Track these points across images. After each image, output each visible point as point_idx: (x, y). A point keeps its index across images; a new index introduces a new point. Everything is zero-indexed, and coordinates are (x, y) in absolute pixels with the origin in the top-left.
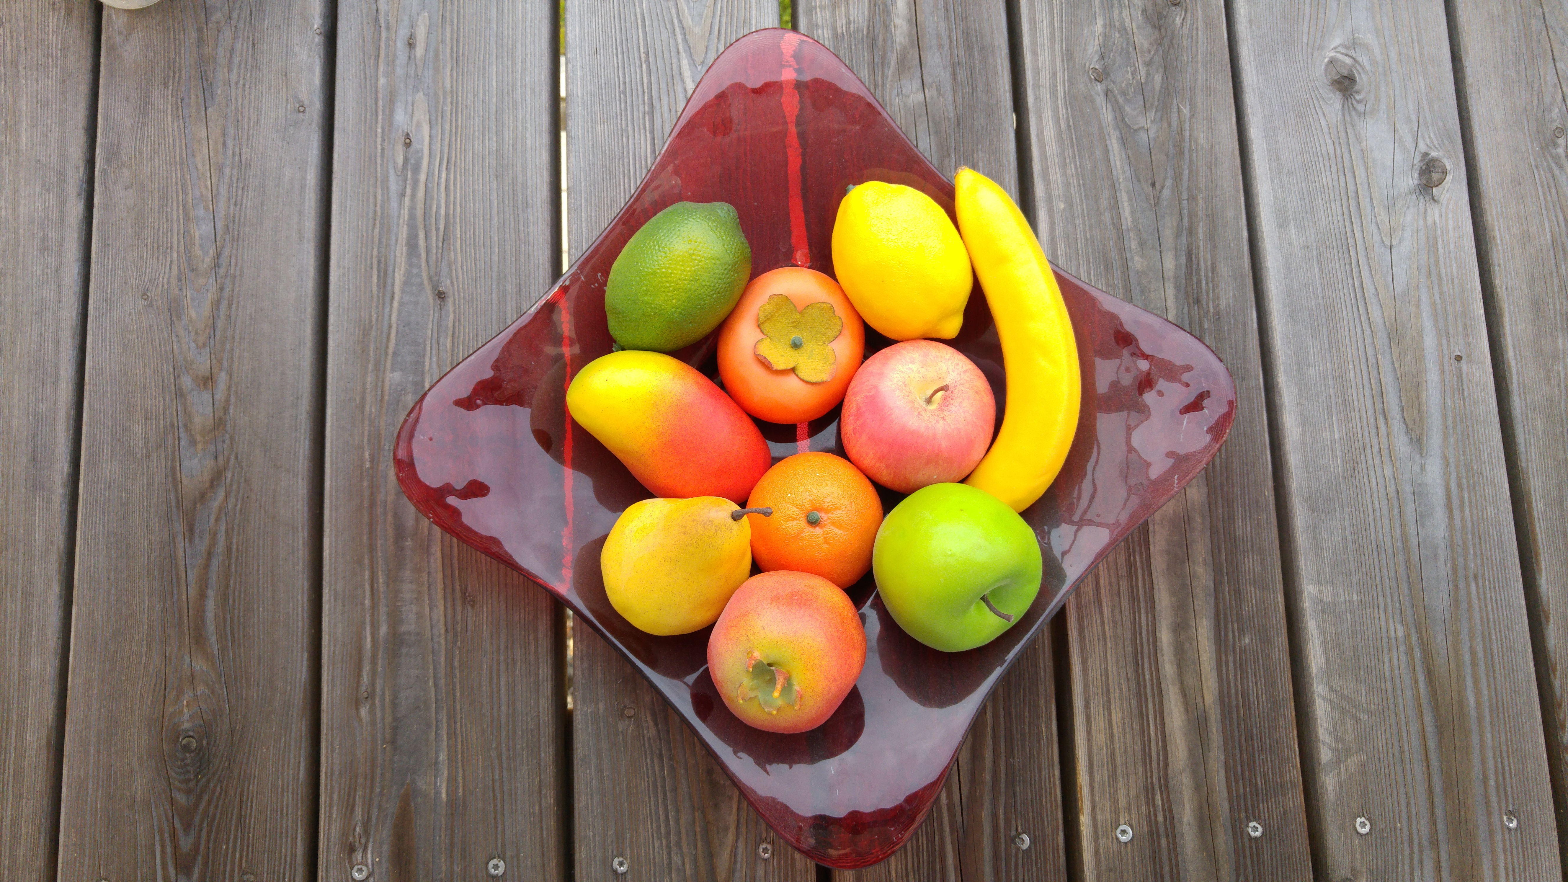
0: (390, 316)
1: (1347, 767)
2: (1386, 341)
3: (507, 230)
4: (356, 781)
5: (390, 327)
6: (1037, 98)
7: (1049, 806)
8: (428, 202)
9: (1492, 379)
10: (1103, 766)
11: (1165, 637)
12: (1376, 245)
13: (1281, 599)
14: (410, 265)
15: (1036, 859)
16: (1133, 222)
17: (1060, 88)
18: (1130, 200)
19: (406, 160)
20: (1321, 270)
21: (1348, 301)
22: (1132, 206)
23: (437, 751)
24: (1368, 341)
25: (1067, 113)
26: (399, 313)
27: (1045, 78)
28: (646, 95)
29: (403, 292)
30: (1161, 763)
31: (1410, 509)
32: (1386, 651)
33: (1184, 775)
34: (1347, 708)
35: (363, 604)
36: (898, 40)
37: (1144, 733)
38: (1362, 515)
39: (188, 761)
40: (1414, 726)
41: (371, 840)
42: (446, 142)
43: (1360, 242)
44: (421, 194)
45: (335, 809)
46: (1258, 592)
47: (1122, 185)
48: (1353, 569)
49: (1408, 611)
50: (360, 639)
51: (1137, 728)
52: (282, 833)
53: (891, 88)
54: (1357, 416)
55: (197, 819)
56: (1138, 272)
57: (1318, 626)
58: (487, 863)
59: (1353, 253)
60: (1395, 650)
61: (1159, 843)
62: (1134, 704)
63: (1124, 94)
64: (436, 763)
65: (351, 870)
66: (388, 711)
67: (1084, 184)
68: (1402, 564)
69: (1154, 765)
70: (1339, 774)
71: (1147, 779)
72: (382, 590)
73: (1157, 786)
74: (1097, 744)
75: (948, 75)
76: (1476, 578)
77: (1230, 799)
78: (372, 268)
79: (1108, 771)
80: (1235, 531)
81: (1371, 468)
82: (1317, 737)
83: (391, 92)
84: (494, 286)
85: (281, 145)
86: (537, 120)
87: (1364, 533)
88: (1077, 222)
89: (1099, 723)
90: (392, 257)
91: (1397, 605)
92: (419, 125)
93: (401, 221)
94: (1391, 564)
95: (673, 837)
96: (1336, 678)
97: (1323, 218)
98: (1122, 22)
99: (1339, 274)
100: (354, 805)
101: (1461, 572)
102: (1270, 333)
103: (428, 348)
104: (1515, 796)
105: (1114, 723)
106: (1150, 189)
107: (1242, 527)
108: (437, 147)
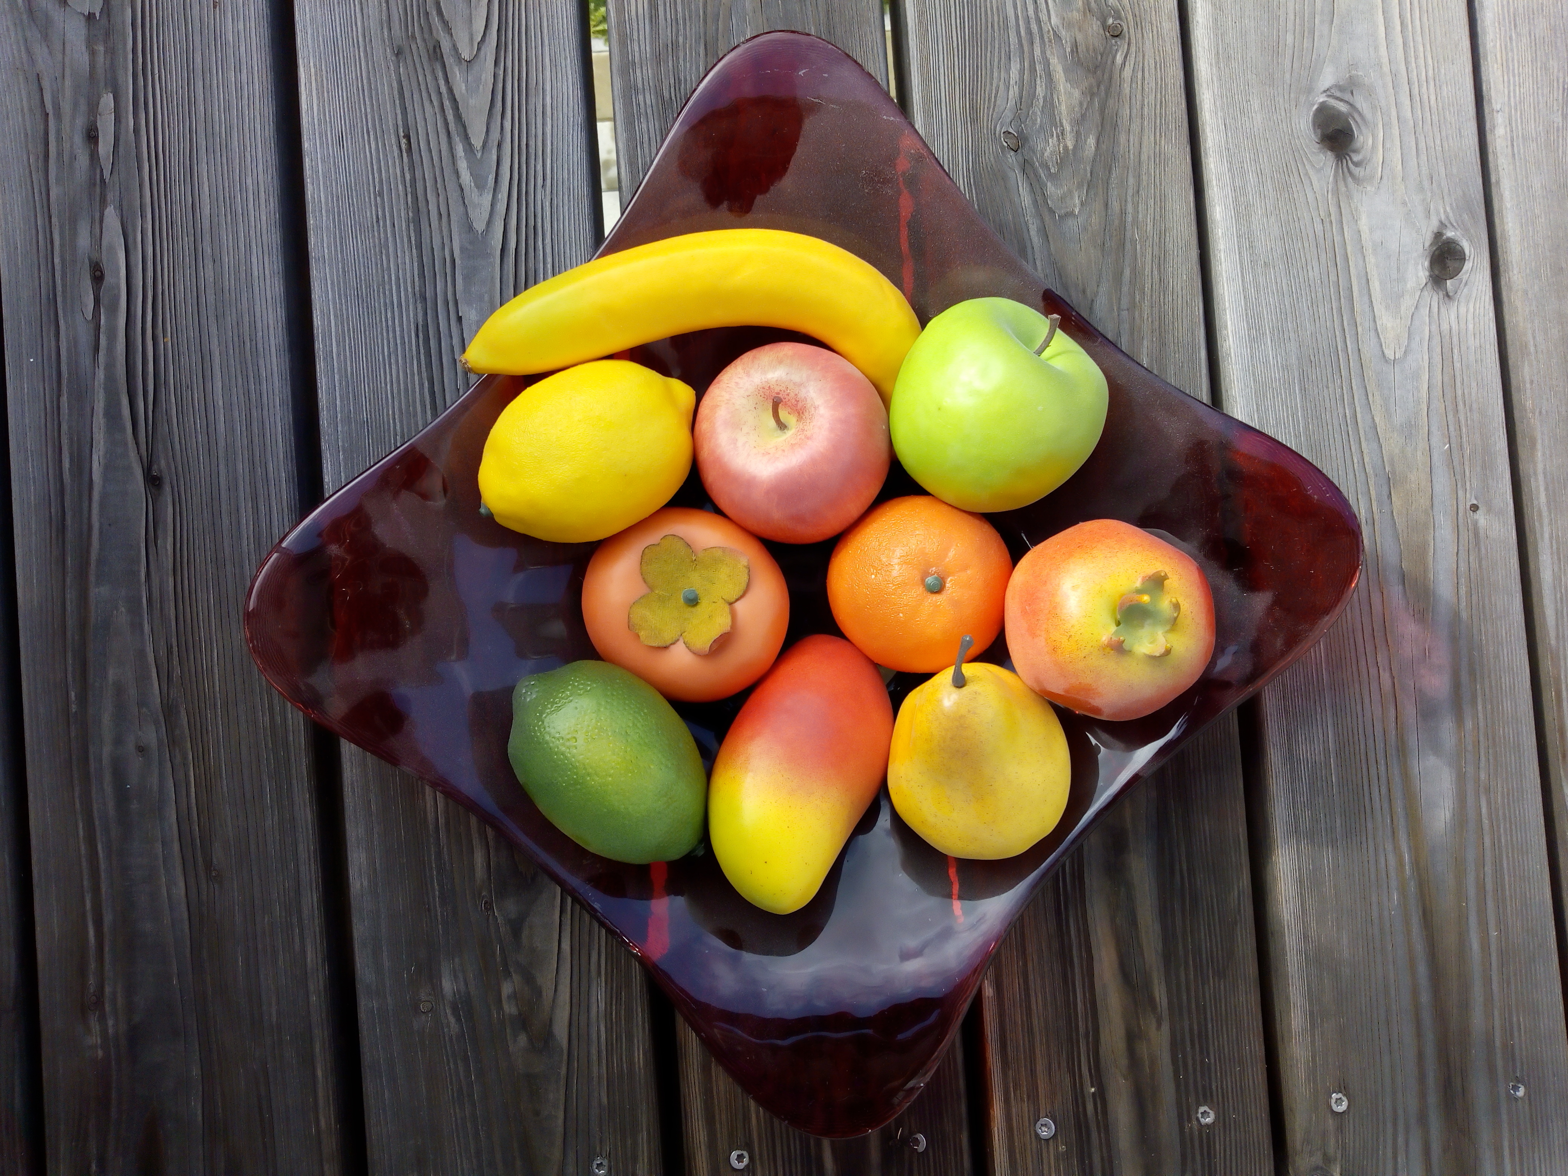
1: (1323, 1033)
2: (1385, 488)
3: (234, 390)
5: (91, 525)
7: (949, 1098)
9: (1514, 533)
10: (1018, 1048)
14: (112, 442)
15: (935, 1163)
19: (98, 301)
21: (1337, 437)
24: (1362, 489)
26: (102, 507)
29: (104, 478)
30: (1091, 1040)
37: (1069, 1004)
43: (1353, 355)
44: (120, 347)
50: (82, 935)
61: (1088, 1136)
62: (1056, 964)
63: (1047, 166)
66: (122, 1018)
70: (1313, 1042)
71: (1073, 1058)
77: (1176, 1079)
81: (1362, 656)
92: (111, 251)
93: (96, 384)
105: (1032, 992)
106: (1078, 298)
108: (137, 282)
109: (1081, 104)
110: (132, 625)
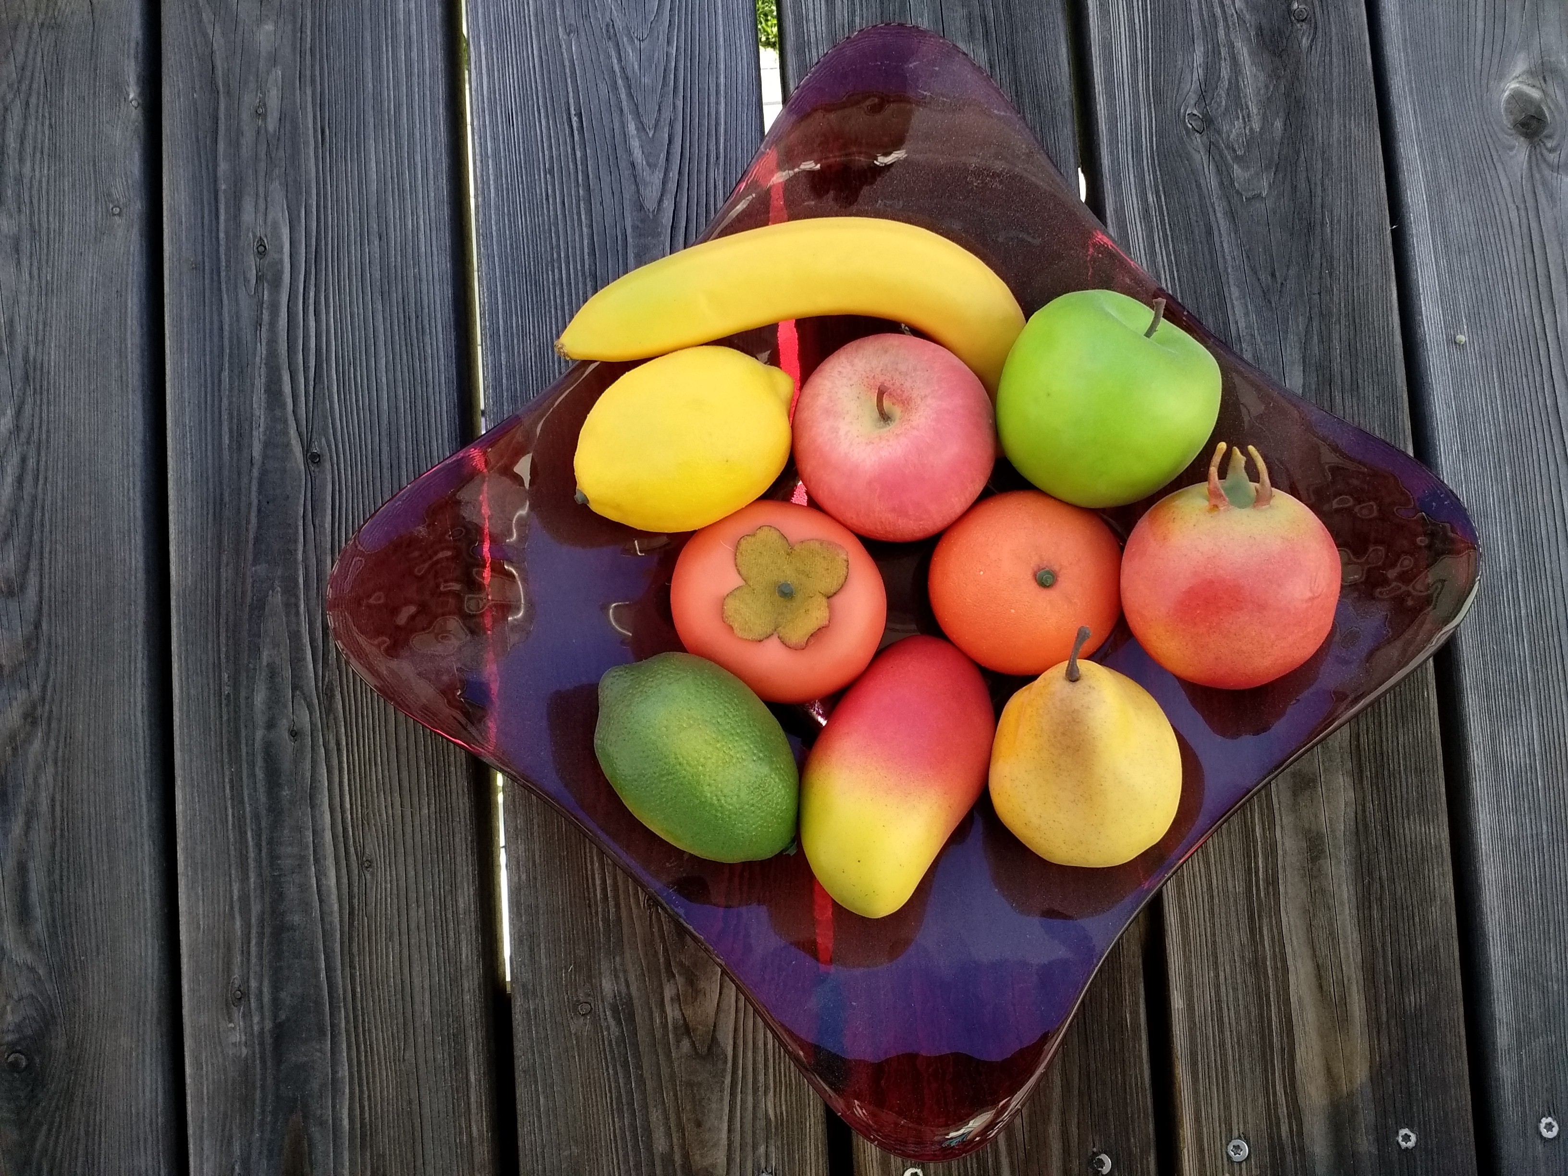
0: (249, 490)
1: (1529, 1053)
3: (398, 368)
5: (249, 504)
7: (1138, 1114)
8: (293, 333)
10: (1209, 1065)
11: (1290, 886)
13: (1445, 834)
14: (273, 419)
16: (1245, 326)
17: (1145, 143)
19: (261, 275)
23: (335, 1065)
25: (1155, 177)
26: (261, 483)
29: (265, 456)
30: (1286, 1056)
37: (1263, 1017)
39: (17, 1084)
42: (314, 249)
43: (1554, 345)
44: (282, 322)
46: (1413, 827)
47: (1230, 276)
51: (1254, 1010)
54: (1550, 584)
61: (1283, 1160)
63: (1233, 149)
64: (334, 1081)
66: (268, 1012)
67: (1179, 277)
69: (1277, 1058)
70: (1520, 1063)
72: (252, 854)
73: (1280, 1088)
74: (1201, 1035)
77: (1375, 1099)
78: (221, 425)
79: (1217, 1070)
82: (1493, 1015)
83: (236, 181)
84: (384, 444)
89: (1205, 1006)
90: (248, 409)
92: (275, 226)
93: (258, 359)
100: (230, 1139)
103: (301, 530)
108: (302, 256)
109: (1267, 87)
110: (287, 605)
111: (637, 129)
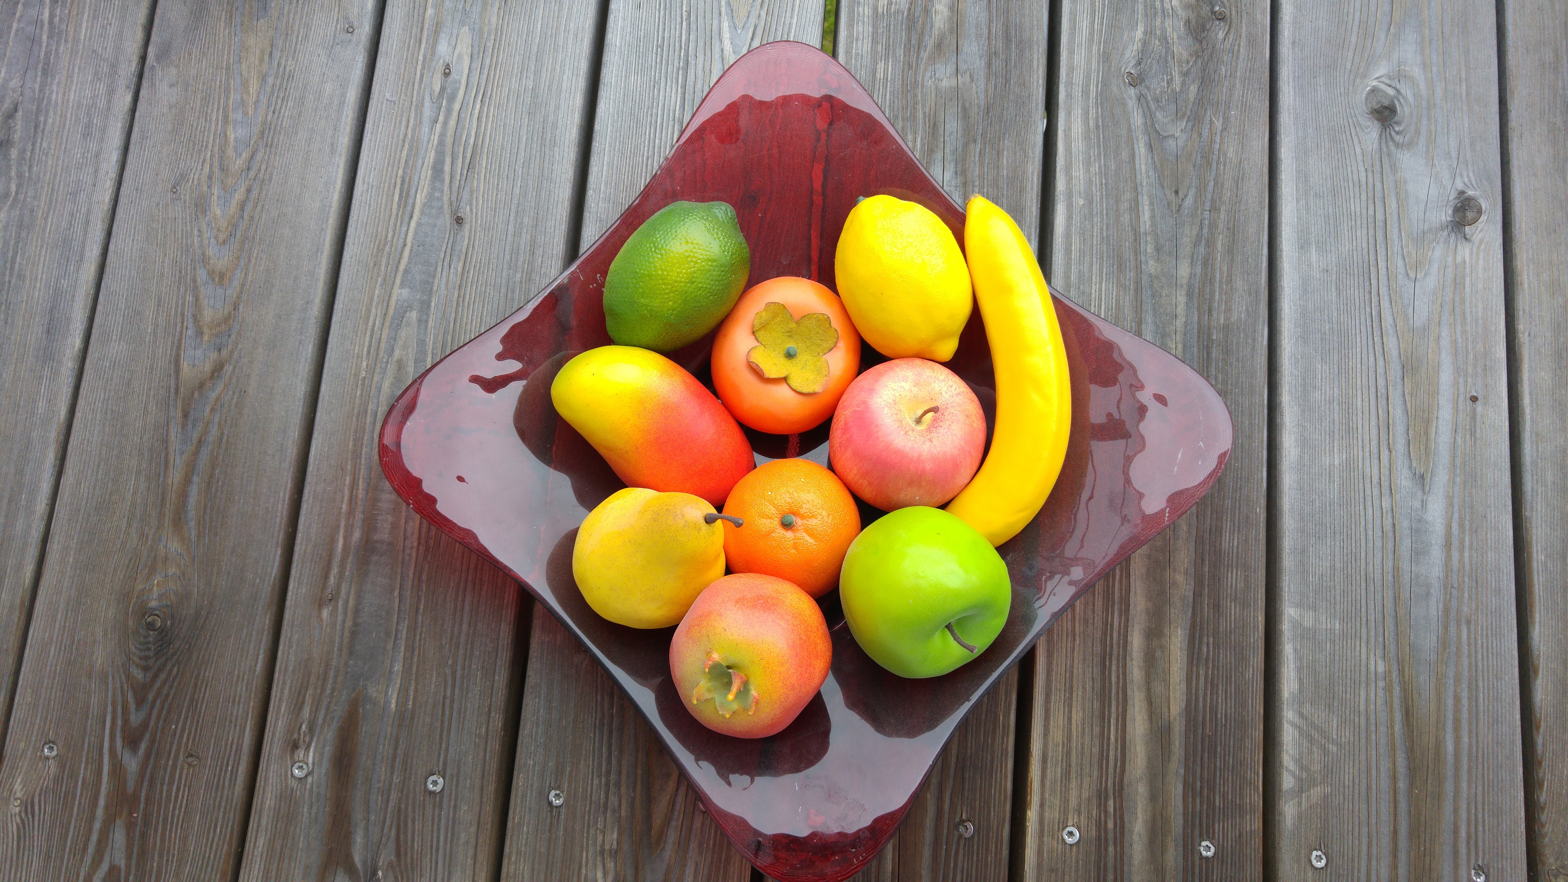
0: (406, 235)
1: (1308, 797)
2: (1400, 373)
3: (532, 166)
4: (309, 679)
5: (405, 245)
6: (1069, 95)
7: (997, 796)
8: (459, 131)
9: (1507, 423)
10: (1057, 764)
11: (1136, 641)
12: (1400, 277)
13: (1261, 618)
14: (433, 188)
15: (978, 850)
16: (1152, 225)
17: (1093, 88)
18: (1151, 204)
19: (443, 89)
20: (1339, 295)
21: (1363, 328)
22: (1152, 210)
23: (393, 661)
24: (1381, 370)
25: (1097, 113)
26: (416, 233)
27: (1078, 78)
28: (683, 51)
29: (422, 213)
30: (1118, 769)
31: (1406, 544)
32: (1363, 685)
33: (1140, 784)
34: (1316, 737)
35: (341, 508)
36: (937, 25)
37: (1103, 736)
38: (1354, 545)
39: (151, 639)
40: (1385, 765)
41: (315, 739)
42: (485, 77)
43: (1383, 272)
44: (452, 123)
45: (284, 704)
46: (1238, 609)
47: (1145, 189)
48: (1338, 598)
49: (1392, 648)
50: (333, 541)
51: (1097, 730)
52: (231, 721)
53: (926, 69)
54: (1360, 444)
55: (150, 697)
56: (1150, 275)
57: (1295, 650)
58: (427, 778)
59: (1374, 282)
60: (1373, 685)
61: (1106, 849)
62: (1097, 705)
63: (1157, 100)
64: (390, 672)
65: (292, 766)
66: (350, 615)
67: (1106, 184)
68: (1391, 599)
69: (1111, 770)
70: (1300, 804)
71: (1101, 783)
72: (360, 496)
73: (1111, 791)
74: (1053, 740)
75: (983, 64)
76: (1468, 622)
77: (1185, 814)
78: (395, 187)
79: (1062, 769)
80: (1221, 544)
81: (1369, 498)
82: (1281, 763)
83: (437, 24)
84: (512, 218)
85: (325, 61)
86: (576, 64)
87: (1353, 562)
88: (1095, 220)
89: (1058, 720)
90: (416, 179)
91: (1381, 639)
92: (460, 57)
93: (430, 145)
94: (1379, 597)
95: (613, 777)
96: (1308, 705)
97: (1347, 243)
98: (1164, 30)
99: (1357, 301)
100: (303, 703)
101: (1453, 615)
102: (1278, 353)
103: (439, 269)
104: (1487, 852)
105: (1074, 722)
106: (1172, 197)
107: (1229, 541)
108: (474, 79)
109: (1188, 62)
110: (419, 321)
111: (730, 26)
